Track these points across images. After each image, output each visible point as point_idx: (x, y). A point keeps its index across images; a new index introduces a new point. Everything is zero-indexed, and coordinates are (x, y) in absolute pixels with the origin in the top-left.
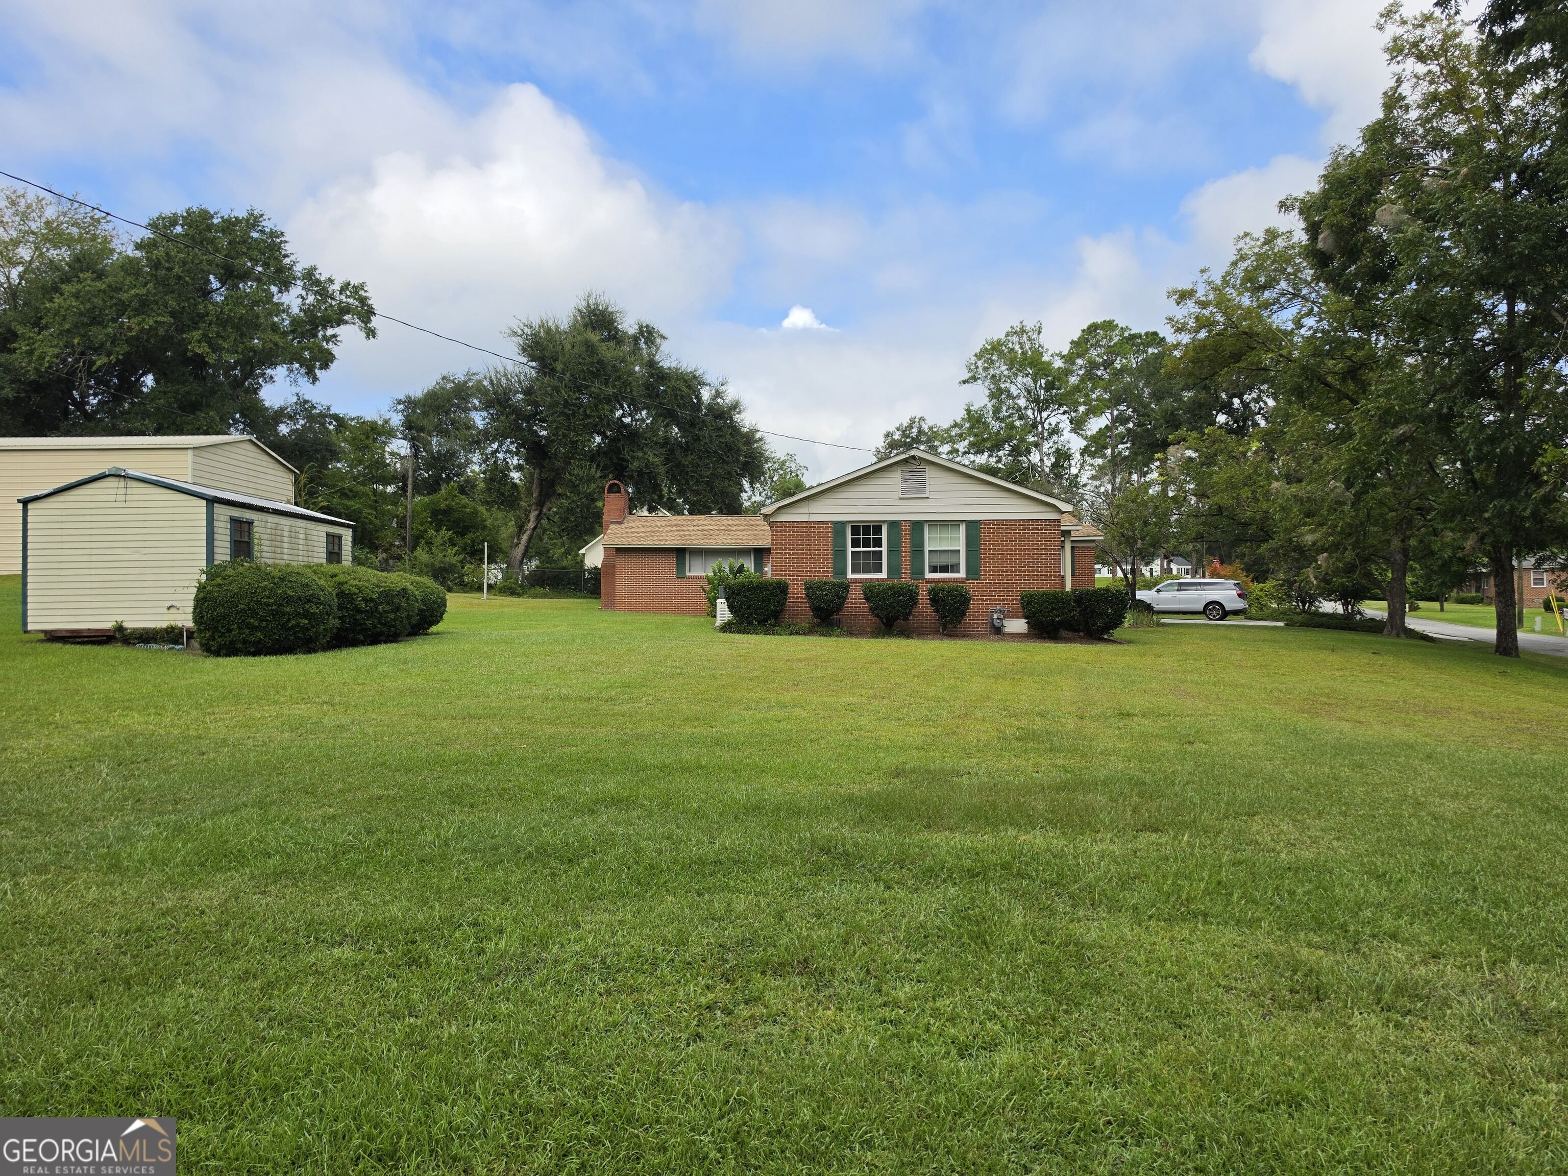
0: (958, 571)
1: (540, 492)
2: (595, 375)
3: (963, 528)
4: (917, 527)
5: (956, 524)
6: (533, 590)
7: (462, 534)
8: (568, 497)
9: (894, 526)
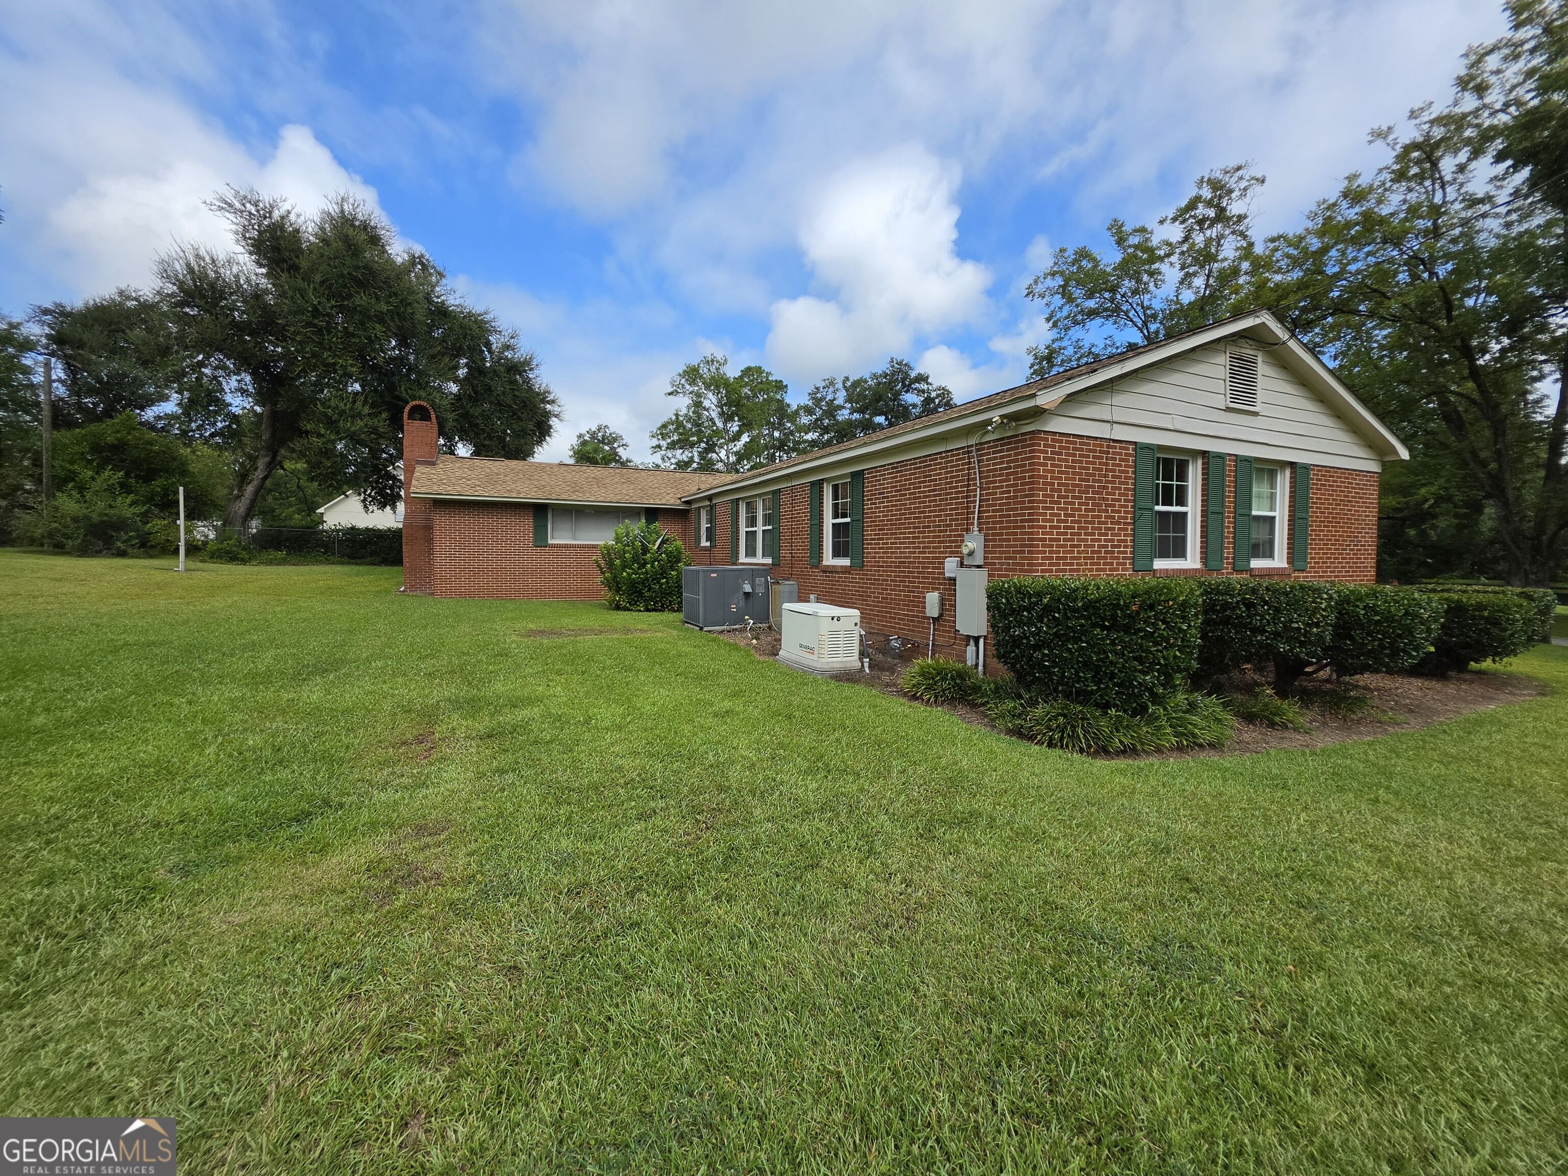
0: (1271, 555)
1: (273, 435)
2: (361, 284)
6: (265, 556)
7: (148, 478)
8: (320, 435)
9: (1212, 464)
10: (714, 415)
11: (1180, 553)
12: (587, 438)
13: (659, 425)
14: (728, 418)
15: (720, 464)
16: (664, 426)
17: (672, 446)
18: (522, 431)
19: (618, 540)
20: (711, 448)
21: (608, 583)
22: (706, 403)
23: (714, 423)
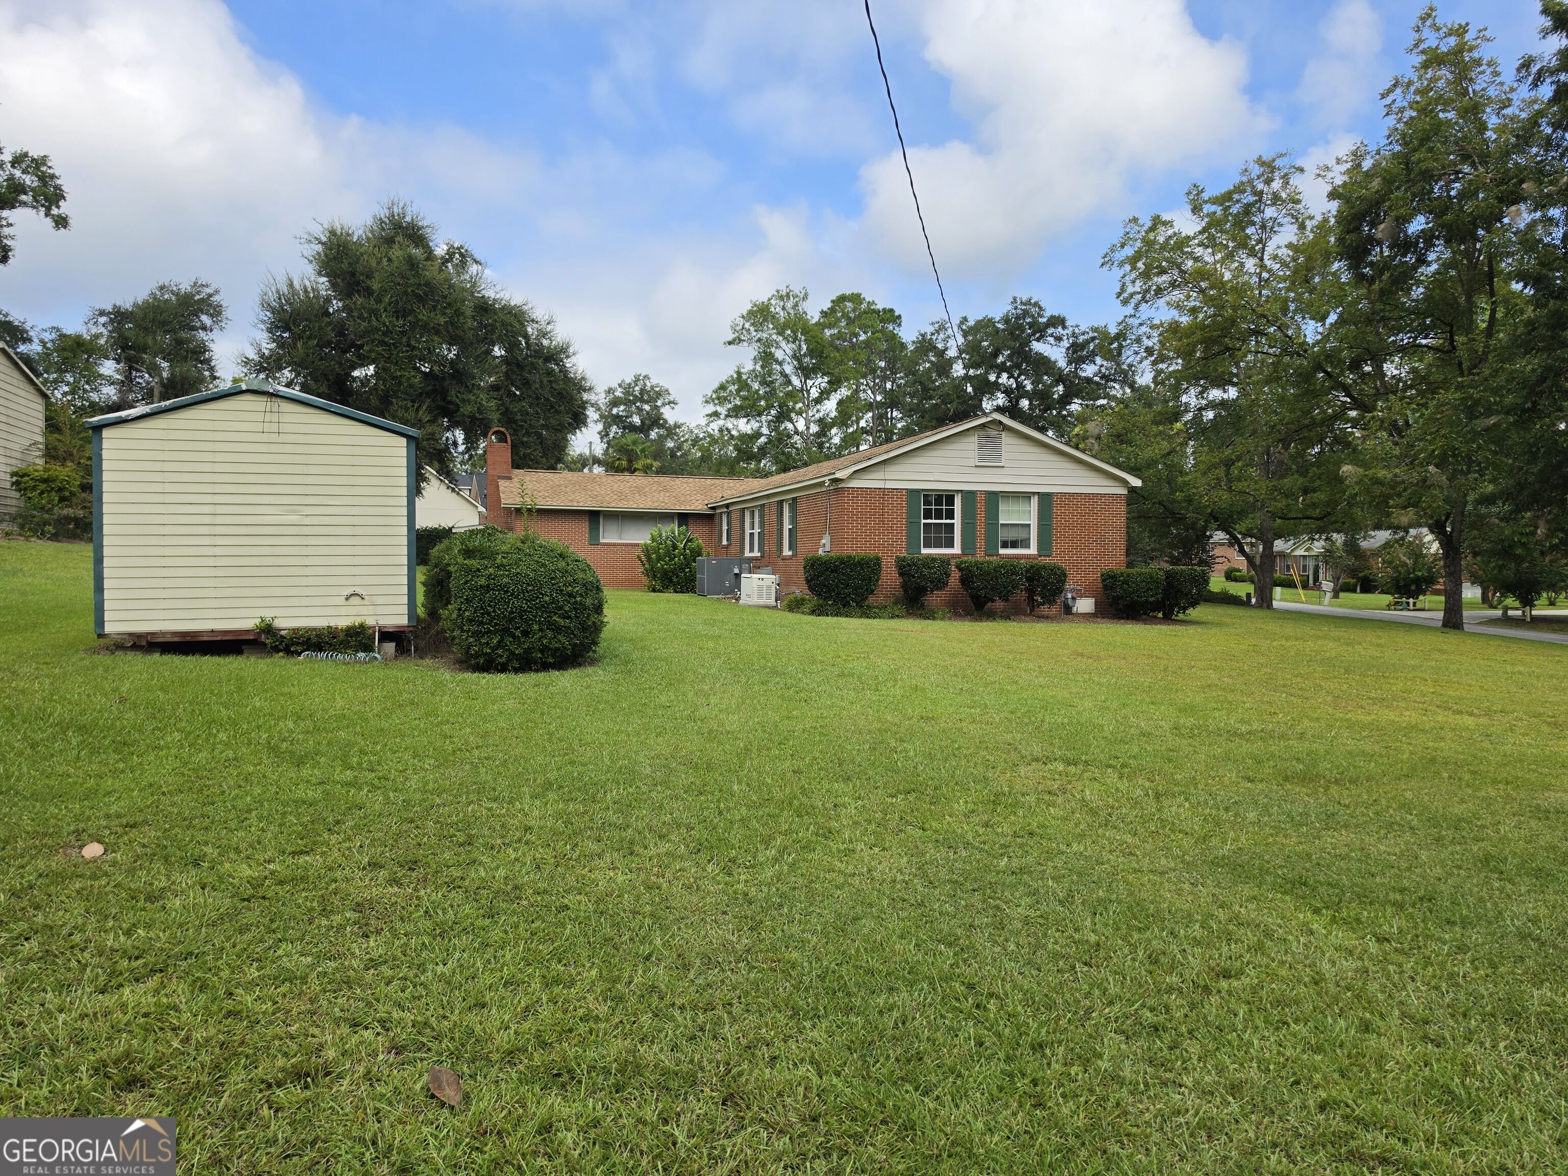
0: (1029, 547)
3: (1035, 501)
4: (993, 498)
5: (1026, 496)
9: (969, 496)
10: (788, 369)
11: (951, 545)
12: (619, 393)
13: (716, 385)
14: (806, 372)
15: (796, 438)
16: (722, 387)
17: (735, 413)
18: (560, 425)
19: (653, 539)
20: (784, 415)
21: (647, 573)
22: (779, 355)
23: (789, 382)
